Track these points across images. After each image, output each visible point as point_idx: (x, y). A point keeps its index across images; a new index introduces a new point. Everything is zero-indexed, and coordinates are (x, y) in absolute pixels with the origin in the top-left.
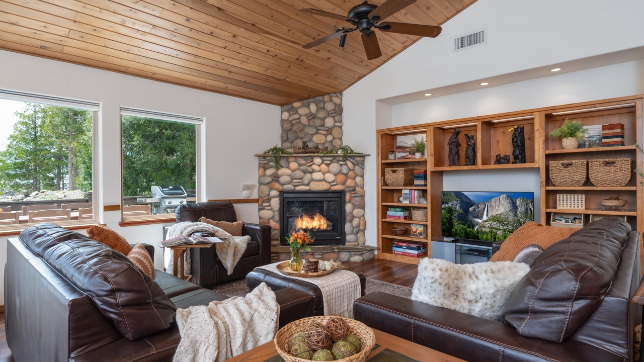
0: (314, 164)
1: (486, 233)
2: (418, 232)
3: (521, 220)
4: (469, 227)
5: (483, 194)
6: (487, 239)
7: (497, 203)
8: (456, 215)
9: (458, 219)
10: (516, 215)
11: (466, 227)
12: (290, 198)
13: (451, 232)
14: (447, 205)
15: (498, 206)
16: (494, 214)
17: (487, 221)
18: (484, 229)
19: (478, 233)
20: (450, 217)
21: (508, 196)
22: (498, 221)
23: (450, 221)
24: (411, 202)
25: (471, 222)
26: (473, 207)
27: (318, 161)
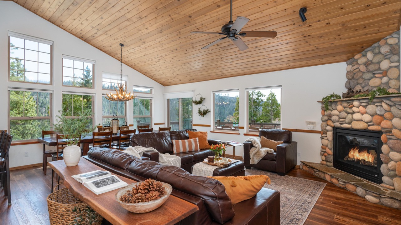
0: (354, 106)
12: (341, 133)
27: (356, 103)
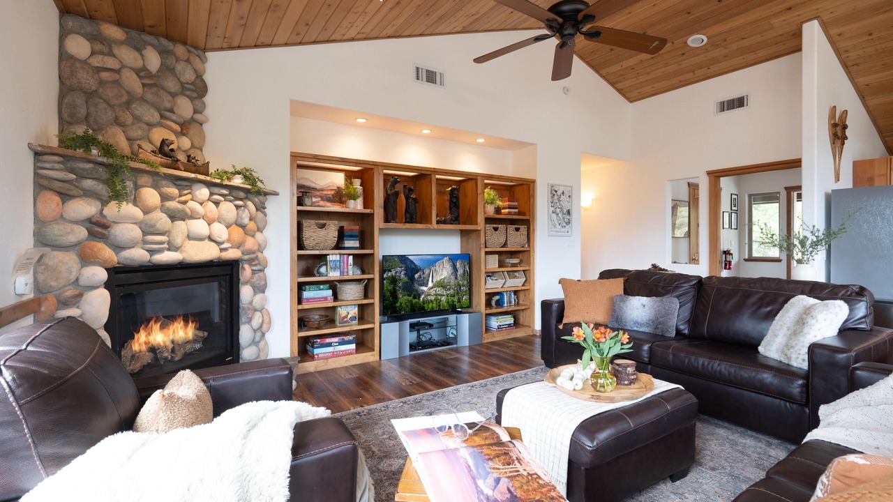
0: (193, 198)
1: (431, 301)
2: (349, 316)
3: (461, 282)
4: (415, 298)
5: (428, 257)
6: (432, 308)
7: (441, 267)
8: (400, 285)
9: (403, 290)
10: (456, 278)
11: (411, 298)
13: (396, 307)
14: (390, 274)
15: (442, 270)
16: (439, 279)
17: (432, 288)
18: (429, 298)
19: (424, 303)
20: (394, 289)
21: (450, 259)
22: (442, 286)
23: (394, 294)
24: (341, 273)
25: (417, 291)
26: (419, 274)
